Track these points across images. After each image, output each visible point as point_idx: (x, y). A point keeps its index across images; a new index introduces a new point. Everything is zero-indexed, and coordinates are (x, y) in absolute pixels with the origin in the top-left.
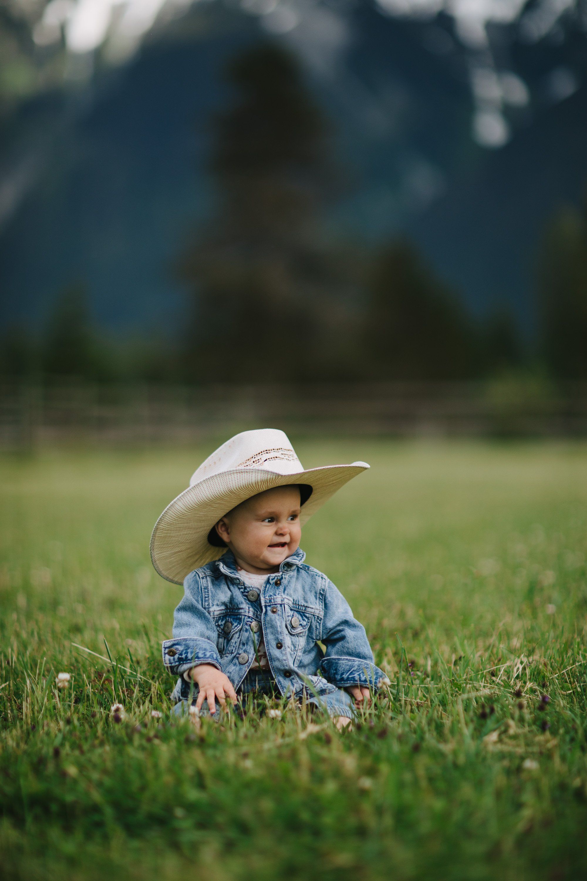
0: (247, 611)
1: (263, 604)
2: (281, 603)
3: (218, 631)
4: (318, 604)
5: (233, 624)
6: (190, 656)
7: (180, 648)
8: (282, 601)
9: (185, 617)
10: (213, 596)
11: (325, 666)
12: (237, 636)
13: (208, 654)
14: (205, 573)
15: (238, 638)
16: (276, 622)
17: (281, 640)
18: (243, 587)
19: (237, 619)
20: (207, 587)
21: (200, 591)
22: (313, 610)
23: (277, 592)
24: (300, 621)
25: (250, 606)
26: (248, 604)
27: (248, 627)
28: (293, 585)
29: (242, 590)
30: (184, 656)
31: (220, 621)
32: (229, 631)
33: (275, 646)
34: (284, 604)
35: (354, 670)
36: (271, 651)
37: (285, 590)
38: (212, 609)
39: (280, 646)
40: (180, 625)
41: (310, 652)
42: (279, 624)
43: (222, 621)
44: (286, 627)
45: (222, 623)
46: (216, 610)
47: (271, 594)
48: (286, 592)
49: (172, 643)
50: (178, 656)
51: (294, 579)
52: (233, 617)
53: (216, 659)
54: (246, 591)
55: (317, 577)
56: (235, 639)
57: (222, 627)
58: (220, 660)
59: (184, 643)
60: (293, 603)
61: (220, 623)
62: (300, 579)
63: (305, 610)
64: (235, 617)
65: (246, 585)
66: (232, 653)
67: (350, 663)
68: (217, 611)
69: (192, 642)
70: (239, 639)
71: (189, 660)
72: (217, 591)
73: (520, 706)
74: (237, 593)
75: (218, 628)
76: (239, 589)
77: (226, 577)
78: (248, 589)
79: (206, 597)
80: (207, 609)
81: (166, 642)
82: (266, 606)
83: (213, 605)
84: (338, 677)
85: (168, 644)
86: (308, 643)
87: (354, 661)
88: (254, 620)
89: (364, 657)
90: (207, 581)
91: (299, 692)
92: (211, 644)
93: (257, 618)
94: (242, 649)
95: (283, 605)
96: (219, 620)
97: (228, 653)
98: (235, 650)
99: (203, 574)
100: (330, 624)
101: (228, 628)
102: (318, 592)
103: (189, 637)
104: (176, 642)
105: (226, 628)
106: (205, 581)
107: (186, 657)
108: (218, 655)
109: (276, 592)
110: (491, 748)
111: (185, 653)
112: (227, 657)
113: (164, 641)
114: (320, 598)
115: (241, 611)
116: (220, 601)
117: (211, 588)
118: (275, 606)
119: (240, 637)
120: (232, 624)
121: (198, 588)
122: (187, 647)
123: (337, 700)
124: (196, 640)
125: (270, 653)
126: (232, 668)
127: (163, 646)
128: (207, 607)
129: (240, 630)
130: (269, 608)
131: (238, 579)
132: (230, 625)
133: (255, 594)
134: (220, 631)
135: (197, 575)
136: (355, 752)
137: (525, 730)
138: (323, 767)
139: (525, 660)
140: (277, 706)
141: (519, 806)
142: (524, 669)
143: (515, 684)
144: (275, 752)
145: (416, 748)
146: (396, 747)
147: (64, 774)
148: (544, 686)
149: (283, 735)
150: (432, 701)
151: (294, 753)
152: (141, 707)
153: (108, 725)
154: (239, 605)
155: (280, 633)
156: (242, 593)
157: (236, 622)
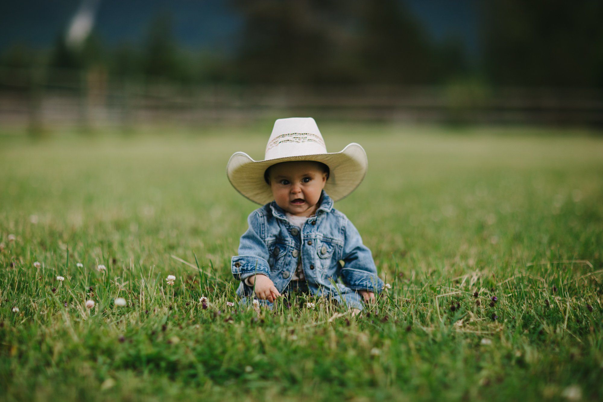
0: (291, 243)
1: (302, 238)
2: (314, 238)
3: (270, 253)
4: (340, 236)
6: (249, 268)
7: (244, 262)
8: (315, 237)
10: (268, 230)
11: (344, 274)
12: (282, 259)
13: (262, 268)
14: (263, 214)
15: (283, 260)
16: (310, 252)
17: (313, 264)
18: (288, 225)
19: (283, 247)
20: (264, 224)
21: (259, 226)
22: (336, 242)
24: (327, 249)
25: (293, 239)
26: (291, 237)
27: (290, 254)
28: (323, 225)
29: (287, 227)
30: (245, 268)
32: (277, 254)
33: (309, 268)
34: (317, 239)
35: (363, 280)
36: (306, 271)
37: (318, 228)
38: (266, 240)
39: (312, 267)
40: (244, 247)
41: (333, 268)
42: (312, 253)
43: (273, 247)
44: (318, 254)
46: (270, 240)
47: (308, 231)
48: (319, 230)
49: (238, 258)
50: (242, 267)
51: (325, 221)
52: (280, 246)
53: (267, 272)
54: (290, 228)
55: (340, 218)
56: (281, 261)
57: (273, 251)
58: (270, 273)
59: (246, 259)
60: (323, 237)
61: (271, 248)
62: (329, 219)
63: (331, 241)
64: (282, 245)
65: (290, 225)
66: (278, 270)
67: (361, 274)
69: (252, 259)
70: (284, 261)
71: (249, 271)
72: (271, 227)
73: (478, 303)
74: (284, 230)
75: (270, 252)
76: (286, 226)
77: (277, 218)
78: (292, 227)
79: (263, 231)
80: (263, 239)
81: (235, 257)
82: (304, 240)
83: (268, 237)
84: (352, 283)
85: (236, 259)
86: (332, 262)
87: (364, 273)
88: (294, 249)
89: (370, 271)
90: (264, 219)
92: (265, 261)
93: (298, 247)
94: (285, 268)
95: (316, 240)
96: (271, 246)
97: (276, 270)
98: (281, 268)
99: (261, 214)
100: (348, 250)
101: (277, 252)
102: (341, 228)
103: (250, 255)
104: (241, 258)
105: (275, 252)
106: (262, 219)
107: (247, 269)
108: (269, 269)
109: (311, 230)
110: (458, 330)
111: (246, 266)
112: (275, 272)
113: (233, 257)
114: (341, 233)
115: (286, 242)
116: (272, 234)
117: (266, 226)
118: (311, 240)
119: (285, 260)
120: (280, 251)
121: (258, 224)
122: (248, 262)
123: (352, 298)
124: (255, 258)
125: (305, 272)
126: (278, 280)
127: (232, 260)
128: (263, 237)
129: (285, 255)
130: (306, 242)
131: (285, 220)
132: (278, 250)
133: (296, 231)
134: (271, 253)
135: (257, 215)
136: (367, 331)
137: (481, 319)
138: (345, 341)
139: (479, 274)
140: (311, 300)
141: (479, 369)
142: (478, 279)
143: (472, 289)
144: (312, 330)
145: (409, 329)
146: (394, 329)
147: (169, 342)
148: (492, 290)
149: (317, 320)
150: (417, 300)
151: (325, 331)
152: (220, 299)
153: (197, 311)
154: (285, 238)
155: (313, 259)
156: (288, 229)
157: (282, 249)
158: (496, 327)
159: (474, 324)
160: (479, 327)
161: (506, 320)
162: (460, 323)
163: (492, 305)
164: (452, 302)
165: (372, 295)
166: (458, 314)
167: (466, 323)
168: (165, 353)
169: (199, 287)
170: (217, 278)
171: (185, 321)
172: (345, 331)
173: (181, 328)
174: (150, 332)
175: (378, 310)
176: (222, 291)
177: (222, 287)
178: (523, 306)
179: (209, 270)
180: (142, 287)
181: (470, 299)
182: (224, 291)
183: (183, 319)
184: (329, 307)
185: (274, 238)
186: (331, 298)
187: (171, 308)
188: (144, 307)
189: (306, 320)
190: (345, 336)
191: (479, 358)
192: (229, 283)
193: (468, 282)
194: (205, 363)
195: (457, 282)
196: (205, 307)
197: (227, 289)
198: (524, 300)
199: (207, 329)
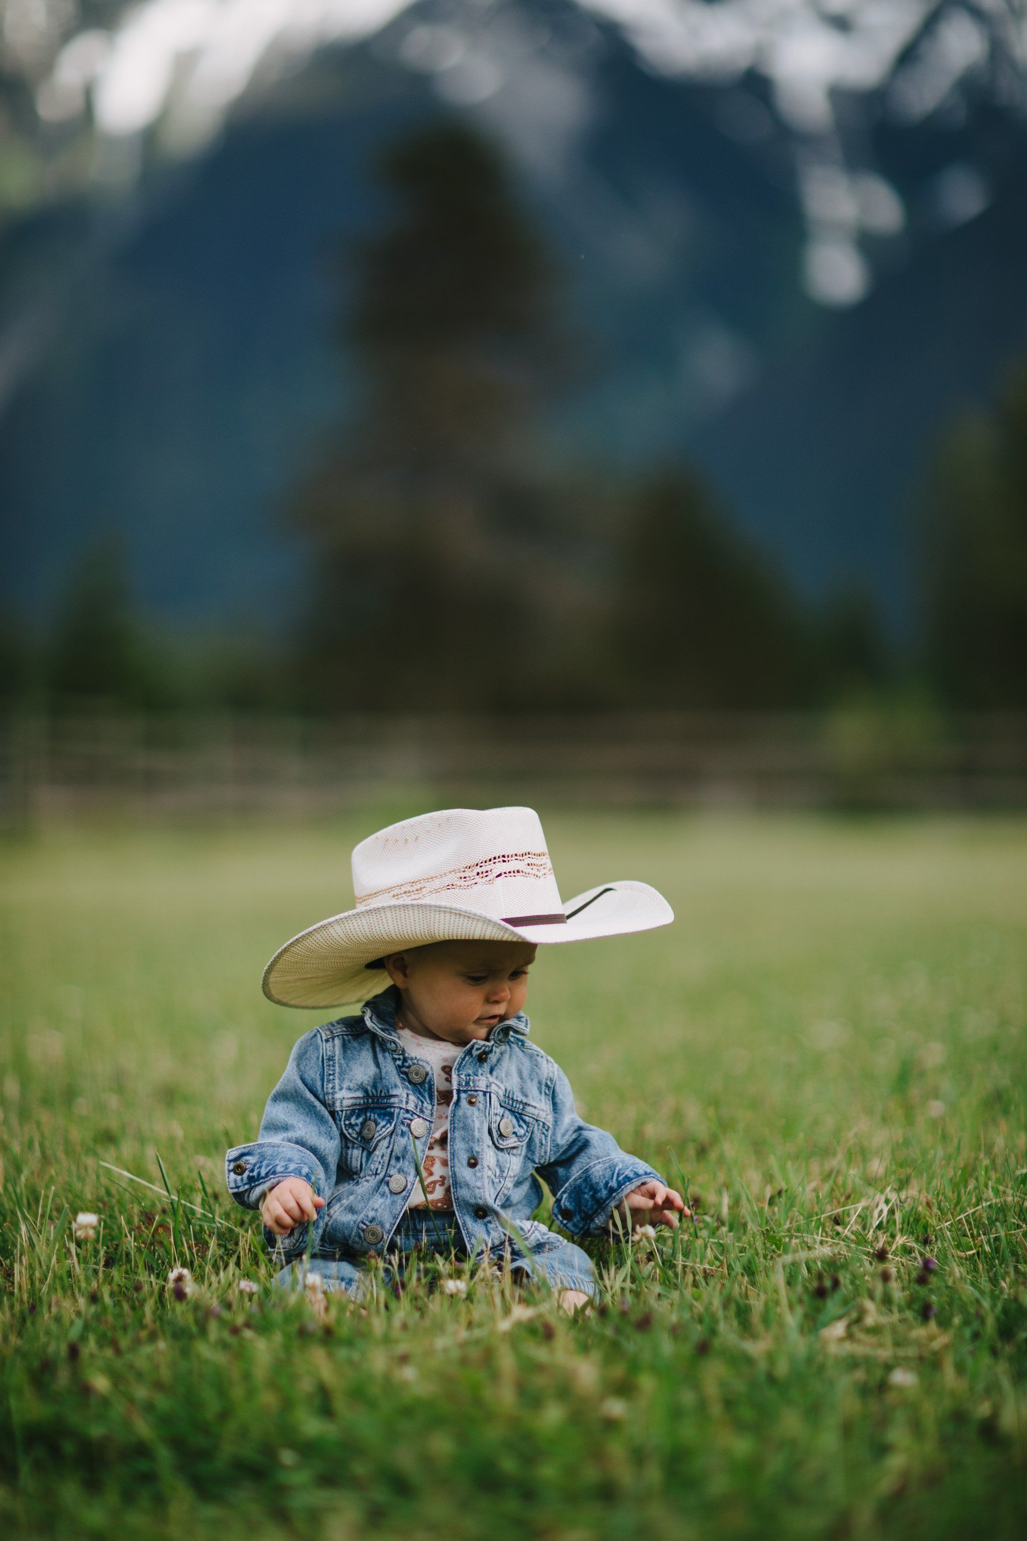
0: (405, 1101)
1: (455, 1086)
2: (485, 1090)
5: (379, 1123)
6: (263, 1172)
7: (252, 1160)
8: (487, 1086)
10: (343, 1073)
12: (385, 1143)
14: (332, 1033)
15: (388, 1148)
16: (473, 1121)
17: (478, 1153)
18: (401, 1057)
19: (385, 1115)
20: (333, 1057)
21: (320, 1063)
22: (536, 1112)
23: (480, 1072)
24: (514, 1128)
25: (410, 1091)
26: (406, 1087)
27: (405, 1130)
29: (399, 1063)
30: (255, 1173)
31: (354, 1117)
32: (371, 1136)
33: (466, 1162)
34: (491, 1093)
36: (457, 1169)
37: (492, 1070)
38: (340, 1096)
39: (473, 1164)
42: (477, 1124)
43: (357, 1118)
44: (491, 1133)
45: (357, 1121)
46: (347, 1097)
47: (470, 1072)
48: (494, 1074)
49: (239, 1153)
50: (248, 1173)
52: (378, 1112)
54: (406, 1064)
55: (539, 1059)
56: (381, 1150)
57: (357, 1129)
59: (258, 1151)
60: (505, 1095)
61: (353, 1121)
63: (523, 1110)
64: (382, 1111)
65: (406, 1055)
66: (376, 1174)
68: (348, 1099)
69: (272, 1149)
71: (262, 1178)
72: (351, 1062)
73: (885, 1277)
74: (389, 1068)
75: (351, 1133)
76: (394, 1060)
77: (374, 1038)
78: (410, 1062)
79: (330, 1075)
80: (332, 1095)
81: (232, 1152)
82: (459, 1091)
83: (342, 1089)
85: (234, 1155)
86: (524, 1168)
88: (417, 1117)
90: (334, 1047)
91: (498, 1246)
93: (424, 1112)
94: (394, 1167)
95: (488, 1095)
96: (352, 1115)
97: (369, 1175)
98: (382, 1168)
99: (328, 1033)
101: (368, 1129)
102: (544, 1083)
104: (246, 1151)
105: (366, 1131)
106: (330, 1047)
107: (259, 1173)
110: (833, 1349)
111: (258, 1168)
112: (366, 1180)
114: (546, 1093)
115: (393, 1101)
116: (353, 1082)
117: (339, 1060)
118: (475, 1093)
119: (391, 1146)
120: (377, 1124)
121: (317, 1057)
122: (263, 1157)
123: (563, 1262)
124: (278, 1146)
125: (454, 1173)
127: (227, 1158)
128: (333, 1091)
129: (391, 1134)
130: (463, 1095)
131: (393, 1043)
132: (373, 1124)
133: (422, 1071)
134: (354, 1137)
135: (317, 1035)
136: (596, 1355)
137: (896, 1316)
138: (539, 1381)
139: (893, 1197)
140: (458, 1274)
141: (882, 1450)
142: (892, 1212)
143: (876, 1239)
144: (455, 1354)
145: (703, 1349)
146: (667, 1347)
147: (86, 1390)
148: (926, 1242)
149: (470, 1325)
150: (730, 1267)
151: (488, 1356)
152: (222, 1273)
153: (163, 1306)
154: (390, 1090)
155: (478, 1143)
156: (399, 1068)
157: (383, 1120)
158: (932, 1338)
159: (875, 1330)
160: (888, 1339)
161: (957, 1320)
162: (839, 1329)
163: (922, 1280)
164: (821, 1275)
166: (832, 1305)
167: (855, 1329)
168: (74, 1419)
169: (170, 1243)
170: (217, 1219)
171: (131, 1333)
172: (541, 1354)
173: (118, 1351)
174: (36, 1364)
175: (629, 1297)
176: (229, 1253)
177: (228, 1240)
178: (1004, 1280)
179: (198, 1198)
180: (22, 1245)
181: (868, 1267)
182: (234, 1252)
183: (125, 1328)
184: (503, 1293)
185: (360, 1094)
186: (508, 1266)
187: (94, 1298)
188: (25, 1297)
189: (439, 1328)
190: (538, 1368)
191: (883, 1422)
192: (247, 1231)
193: (864, 1220)
194: (177, 1444)
195: (837, 1221)
196: (180, 1295)
197: (240, 1249)
198: (1007, 1266)
199: (186, 1353)
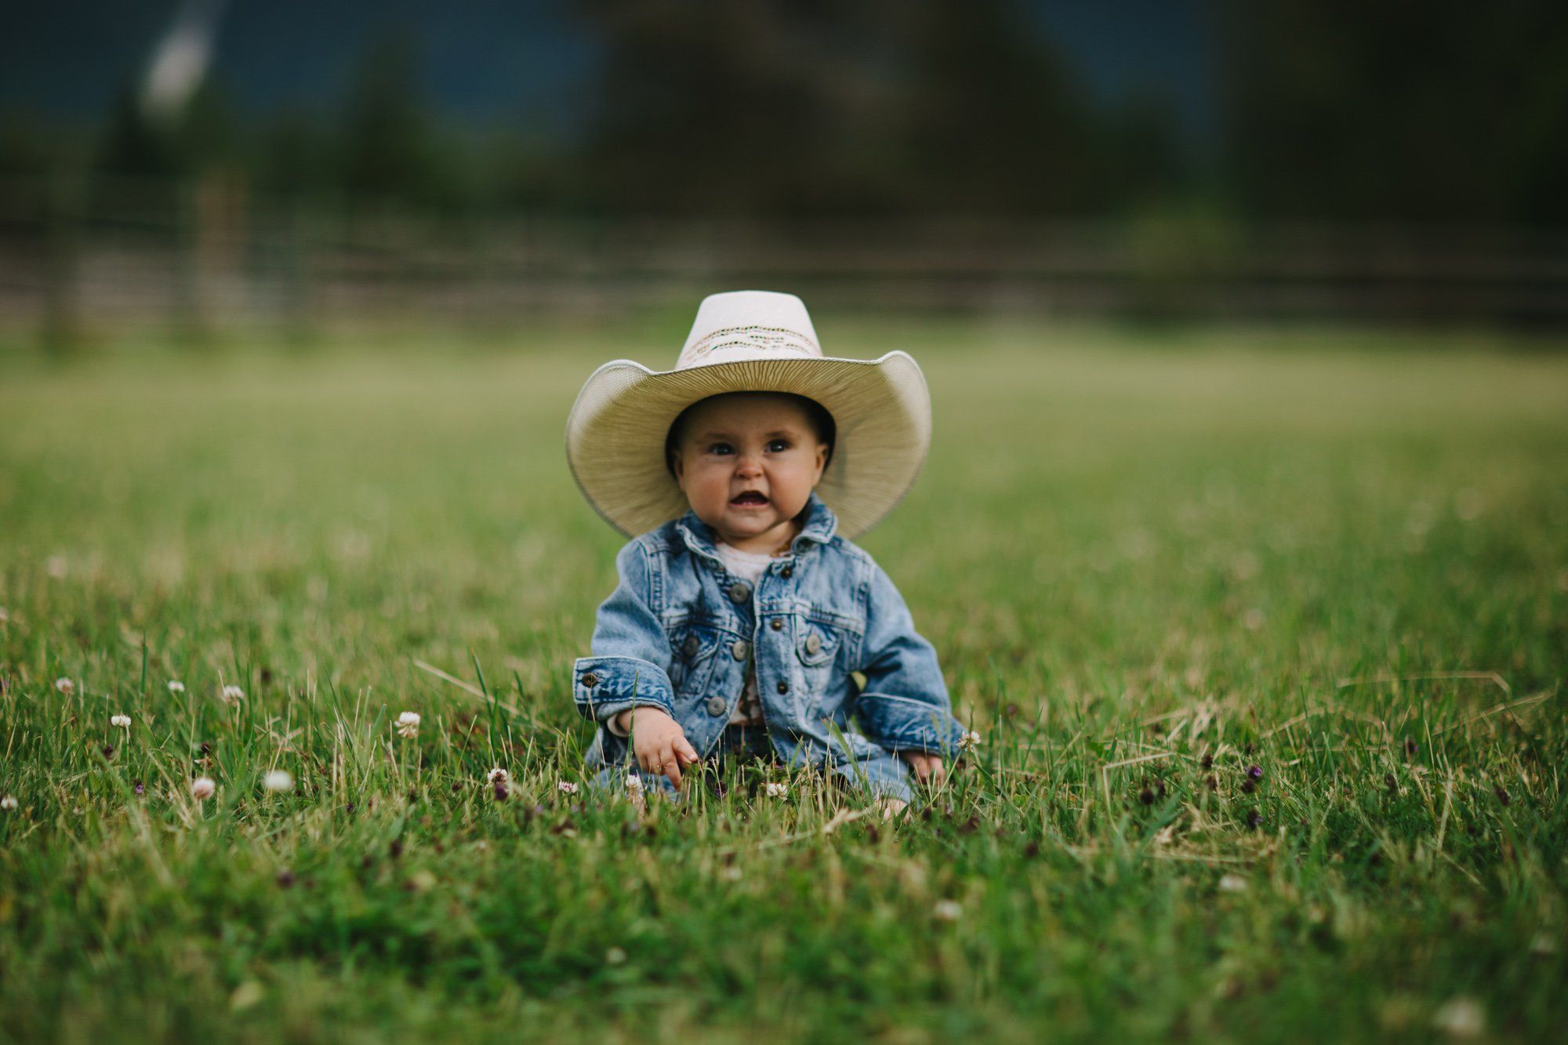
0: (728, 622)
1: (758, 612)
2: (788, 612)
3: (673, 650)
4: (855, 610)
6: (620, 690)
7: (606, 674)
8: (792, 608)
9: (616, 621)
10: (670, 590)
11: (865, 708)
12: (707, 664)
13: (653, 690)
14: (656, 547)
15: (709, 668)
16: (779, 647)
17: (786, 679)
18: (722, 575)
19: (708, 634)
20: (659, 573)
21: (646, 579)
22: (845, 622)
23: (784, 591)
24: (821, 642)
25: (733, 613)
26: (729, 608)
27: (727, 652)
28: (812, 578)
29: (720, 581)
30: (610, 689)
31: (678, 633)
32: (692, 653)
33: (774, 689)
34: (795, 614)
35: (915, 724)
36: (767, 697)
37: (798, 586)
38: (665, 614)
39: (783, 688)
40: (607, 634)
41: (836, 691)
42: (783, 649)
43: (682, 635)
44: (797, 654)
45: (681, 637)
46: (673, 615)
47: (773, 594)
48: (800, 592)
49: (591, 664)
50: (600, 687)
51: (815, 567)
52: (701, 631)
53: (667, 702)
54: (728, 583)
55: (855, 562)
56: (702, 671)
57: (681, 645)
58: (672, 703)
59: (613, 666)
60: (812, 610)
61: (678, 637)
62: (826, 564)
63: (832, 620)
64: (706, 629)
65: (728, 574)
66: (696, 693)
67: (909, 709)
68: (675, 617)
69: (628, 665)
70: (710, 671)
71: (619, 697)
72: (677, 581)
73: (1210, 784)
74: (712, 586)
75: (674, 647)
76: (716, 578)
77: (693, 555)
78: (731, 581)
79: (656, 592)
80: (658, 612)
81: (582, 661)
82: (762, 617)
83: (668, 607)
84: (886, 732)
85: (585, 665)
87: (916, 706)
88: (738, 639)
89: (933, 701)
90: (660, 561)
92: (660, 673)
93: (746, 634)
94: (714, 688)
95: (792, 617)
96: (675, 631)
97: (690, 693)
98: (702, 688)
99: (653, 547)
100: (876, 646)
101: (692, 647)
102: (857, 587)
103: (622, 656)
104: (599, 663)
105: (688, 646)
106: (655, 562)
107: (614, 691)
108: (672, 693)
109: (781, 591)
110: (1159, 854)
111: (612, 685)
112: (686, 698)
113: (577, 660)
114: (859, 600)
115: (716, 621)
116: (679, 600)
117: (665, 575)
118: (779, 617)
119: (712, 667)
120: (700, 643)
121: (643, 573)
122: (618, 673)
123: (885, 771)
124: (634, 664)
125: (765, 701)
126: (696, 722)
127: (575, 668)
128: (657, 609)
129: (713, 656)
130: (767, 621)
131: (715, 561)
132: (695, 642)
133: (743, 590)
134: (677, 651)
135: (642, 549)
136: (923, 858)
137: (1218, 826)
138: (866, 882)
139: (1215, 708)
140: (778, 777)
141: (1215, 954)
142: (1213, 721)
143: (1197, 748)
144: (781, 855)
145: (1032, 852)
146: (994, 850)
147: (409, 887)
148: (1248, 751)
149: (792, 828)
150: (1052, 775)
151: (814, 857)
152: (541, 773)
153: (482, 806)
154: (714, 611)
155: (786, 666)
156: (720, 585)
157: (706, 640)
158: (1259, 846)
159: (1200, 838)
160: (1215, 846)
162: (1165, 836)
163: (1248, 789)
164: (1145, 782)
165: (937, 764)
166: (1159, 812)
167: (1180, 836)
168: (398, 916)
169: (487, 743)
170: (534, 721)
171: (451, 833)
172: (866, 855)
173: (440, 850)
174: (358, 860)
175: (952, 803)
176: (545, 754)
177: (545, 742)
178: (1328, 790)
179: (513, 698)
180: (338, 744)
181: (1192, 774)
182: (551, 754)
183: (445, 826)
184: (824, 795)
185: (685, 611)
186: (830, 772)
187: (413, 798)
188: (343, 796)
189: (764, 829)
190: (867, 869)
191: (1214, 927)
192: (565, 732)
194: (502, 941)
195: (1157, 729)
196: (501, 795)
197: (558, 748)
198: (1331, 775)
199: (508, 852)
